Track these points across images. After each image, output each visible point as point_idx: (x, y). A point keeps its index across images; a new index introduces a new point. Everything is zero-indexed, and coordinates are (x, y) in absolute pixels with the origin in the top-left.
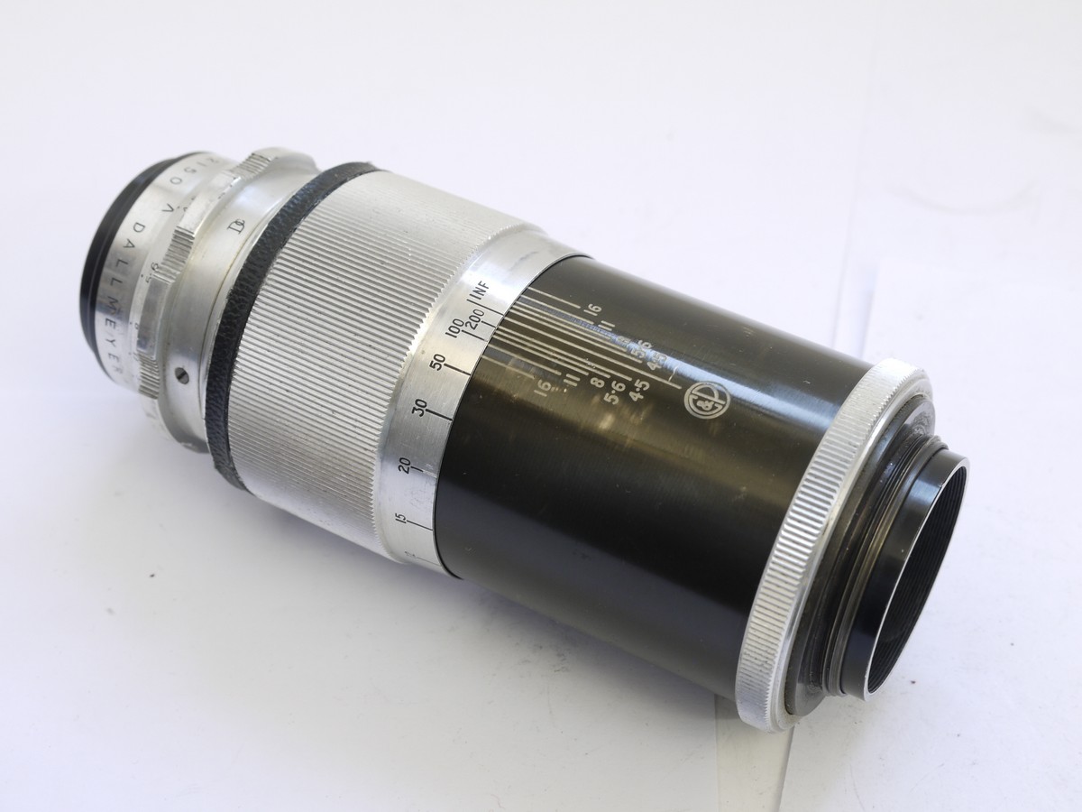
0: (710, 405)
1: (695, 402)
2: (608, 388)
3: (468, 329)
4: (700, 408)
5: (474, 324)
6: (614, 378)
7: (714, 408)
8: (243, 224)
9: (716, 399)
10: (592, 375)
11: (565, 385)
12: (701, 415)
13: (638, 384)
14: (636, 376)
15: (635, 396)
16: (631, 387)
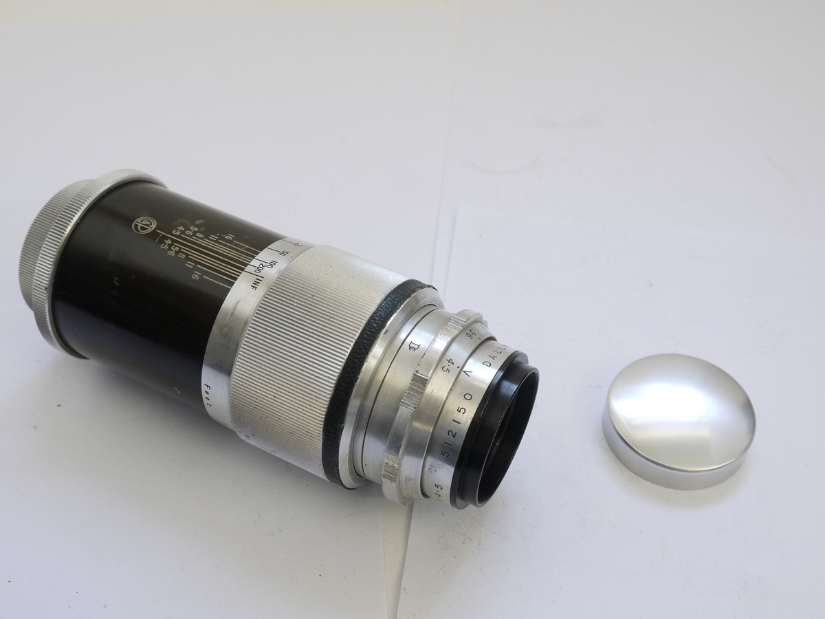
0: (143, 222)
1: (151, 224)
2: (195, 233)
3: (264, 264)
4: (149, 221)
5: (261, 266)
6: (191, 237)
7: (142, 221)
8: (410, 347)
9: (140, 225)
10: (202, 239)
11: (217, 236)
12: (149, 218)
13: (178, 233)
14: (179, 237)
15: (182, 228)
16: (182, 232)
